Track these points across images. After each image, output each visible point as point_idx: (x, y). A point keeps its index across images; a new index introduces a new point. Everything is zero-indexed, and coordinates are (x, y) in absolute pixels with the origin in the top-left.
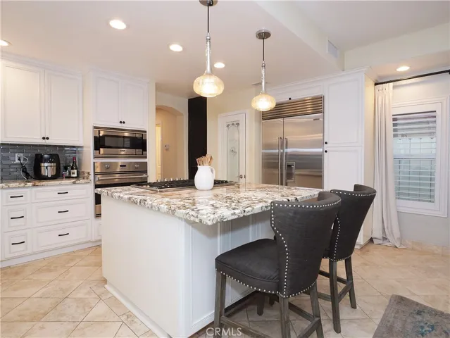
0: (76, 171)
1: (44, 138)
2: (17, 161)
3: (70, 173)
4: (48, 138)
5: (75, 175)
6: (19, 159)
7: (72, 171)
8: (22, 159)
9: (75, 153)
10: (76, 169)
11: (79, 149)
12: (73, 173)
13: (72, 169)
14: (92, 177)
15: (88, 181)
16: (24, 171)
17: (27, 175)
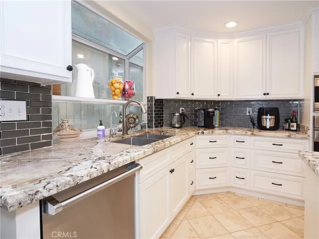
0: (295, 124)
1: (265, 94)
2: (248, 114)
3: (289, 126)
4: (268, 94)
5: (295, 128)
6: (249, 112)
7: (292, 124)
8: (251, 112)
9: (297, 106)
10: (296, 122)
11: (301, 102)
12: (293, 127)
13: (292, 122)
14: (310, 132)
15: (306, 136)
16: (252, 121)
17: (254, 124)
